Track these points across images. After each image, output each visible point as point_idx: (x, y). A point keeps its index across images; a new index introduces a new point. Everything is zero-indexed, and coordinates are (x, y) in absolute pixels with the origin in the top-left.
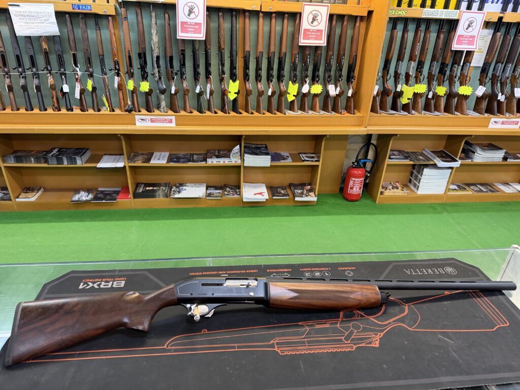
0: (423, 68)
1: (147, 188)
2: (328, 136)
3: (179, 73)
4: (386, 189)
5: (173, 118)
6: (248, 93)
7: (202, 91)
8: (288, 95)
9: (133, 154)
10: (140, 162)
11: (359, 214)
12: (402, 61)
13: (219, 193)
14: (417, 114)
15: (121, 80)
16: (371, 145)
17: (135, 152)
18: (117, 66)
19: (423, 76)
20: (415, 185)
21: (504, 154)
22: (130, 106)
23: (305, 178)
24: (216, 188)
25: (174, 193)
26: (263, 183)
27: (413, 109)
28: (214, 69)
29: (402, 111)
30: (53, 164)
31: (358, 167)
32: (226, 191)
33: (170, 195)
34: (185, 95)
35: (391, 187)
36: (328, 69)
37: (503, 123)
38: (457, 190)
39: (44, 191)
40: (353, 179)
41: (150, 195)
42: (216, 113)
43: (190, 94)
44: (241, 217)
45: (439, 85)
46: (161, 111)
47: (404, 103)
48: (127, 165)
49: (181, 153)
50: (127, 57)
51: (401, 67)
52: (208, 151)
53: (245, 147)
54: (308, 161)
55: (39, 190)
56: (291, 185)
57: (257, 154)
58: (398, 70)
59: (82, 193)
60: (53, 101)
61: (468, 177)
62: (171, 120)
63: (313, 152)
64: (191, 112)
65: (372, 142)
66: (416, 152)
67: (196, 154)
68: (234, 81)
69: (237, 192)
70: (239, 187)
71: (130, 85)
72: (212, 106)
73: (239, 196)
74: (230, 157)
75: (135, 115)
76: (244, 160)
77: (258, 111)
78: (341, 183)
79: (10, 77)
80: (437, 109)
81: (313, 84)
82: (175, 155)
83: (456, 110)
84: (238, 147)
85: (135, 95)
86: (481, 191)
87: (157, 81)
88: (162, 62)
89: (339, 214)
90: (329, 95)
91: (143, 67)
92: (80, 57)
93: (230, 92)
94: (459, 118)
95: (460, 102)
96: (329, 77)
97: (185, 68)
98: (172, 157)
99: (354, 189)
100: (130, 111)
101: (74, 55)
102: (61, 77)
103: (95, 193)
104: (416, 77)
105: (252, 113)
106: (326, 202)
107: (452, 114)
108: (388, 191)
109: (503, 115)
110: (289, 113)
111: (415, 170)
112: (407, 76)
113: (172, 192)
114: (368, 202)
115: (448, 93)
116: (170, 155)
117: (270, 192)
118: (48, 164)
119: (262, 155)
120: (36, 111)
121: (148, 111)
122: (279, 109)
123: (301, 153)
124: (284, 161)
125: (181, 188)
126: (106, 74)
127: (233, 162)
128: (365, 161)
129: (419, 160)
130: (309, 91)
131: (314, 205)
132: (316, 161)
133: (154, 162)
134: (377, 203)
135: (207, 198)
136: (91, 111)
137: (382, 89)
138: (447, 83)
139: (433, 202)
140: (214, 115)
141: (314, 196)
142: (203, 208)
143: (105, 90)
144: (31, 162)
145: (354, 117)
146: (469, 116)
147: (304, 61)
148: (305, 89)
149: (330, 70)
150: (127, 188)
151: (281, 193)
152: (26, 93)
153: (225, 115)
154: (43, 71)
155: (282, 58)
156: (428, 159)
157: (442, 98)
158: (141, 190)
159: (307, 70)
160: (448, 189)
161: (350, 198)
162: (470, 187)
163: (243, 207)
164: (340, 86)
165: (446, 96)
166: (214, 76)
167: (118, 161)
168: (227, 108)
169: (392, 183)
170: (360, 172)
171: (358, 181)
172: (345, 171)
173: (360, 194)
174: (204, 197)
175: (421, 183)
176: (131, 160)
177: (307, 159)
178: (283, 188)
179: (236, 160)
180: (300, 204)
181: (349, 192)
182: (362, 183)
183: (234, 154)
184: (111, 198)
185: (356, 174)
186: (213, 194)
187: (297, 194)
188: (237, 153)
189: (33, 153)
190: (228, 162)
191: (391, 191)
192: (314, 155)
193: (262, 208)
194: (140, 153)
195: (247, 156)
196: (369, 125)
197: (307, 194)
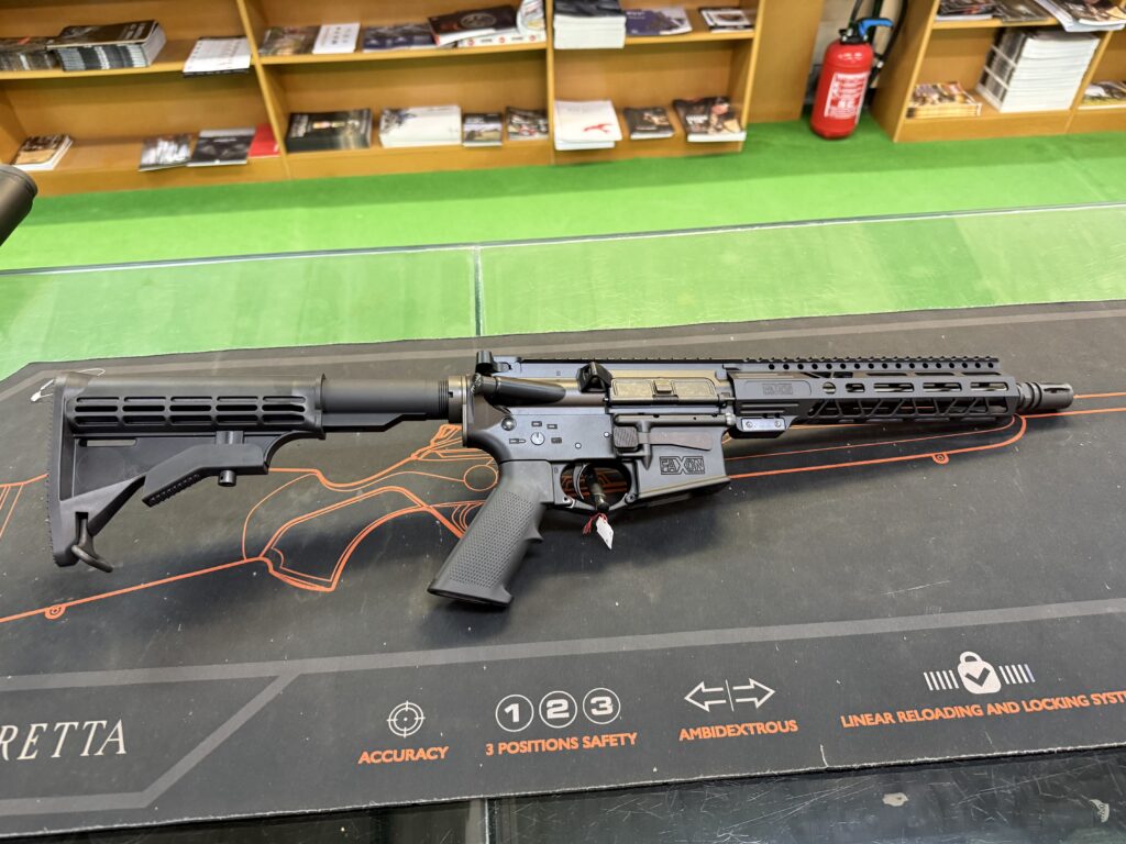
1: (317, 126)
4: (924, 101)
9: (269, 33)
10: (287, 52)
11: (852, 170)
13: (495, 130)
17: (273, 28)
20: (996, 90)
23: (714, 80)
24: (487, 118)
26: (605, 99)
30: (76, 70)
31: (856, 41)
32: (511, 123)
35: (935, 97)
38: (1103, 99)
39: (73, 146)
40: (841, 76)
41: (324, 141)
44: (555, 191)
48: (259, 63)
49: (385, 24)
54: (724, 27)
55: (59, 142)
56: (677, 104)
57: (588, 14)
59: (164, 146)
63: (736, 3)
69: (539, 127)
70: (543, 113)
73: (545, 137)
74: (515, 26)
76: (553, 30)
78: (807, 95)
82: (372, 29)
89: (801, 172)
98: (368, 35)
99: (842, 104)
103: (194, 143)
106: (767, 145)
108: (928, 106)
111: (1002, 47)
114: (868, 138)
116: (362, 31)
117: (622, 117)
118: (64, 70)
119: (605, 15)
123: (706, 9)
124: (667, 32)
127: (527, 40)
128: (874, 23)
129: (1020, 14)
131: (736, 153)
132: (746, 27)
133: (322, 50)
134: (896, 140)
135: (467, 144)
139: (1037, 132)
141: (736, 127)
142: (457, 172)
144: (20, 66)
150: (270, 126)
151: (652, 124)
156: (1041, 13)
158: (301, 131)
160: (1081, 98)
161: (829, 130)
163: (558, 165)
167: (233, 54)
169: (939, 85)
170: (858, 55)
171: (852, 82)
172: (819, 57)
173: (854, 118)
174: (458, 142)
175: (1012, 83)
176: (266, 48)
177: (721, 23)
178: (658, 111)
179: (534, 33)
180: (701, 152)
181: (826, 114)
182: (864, 89)
183: (527, 14)
184: (233, 153)
185: (849, 62)
186: (480, 135)
187: (693, 128)
188: (534, 11)
189: (23, 42)
190: (514, 39)
191: (937, 106)
192: (739, 12)
193: (605, 166)
194: (286, 29)
195: (562, 22)
197: (720, 126)
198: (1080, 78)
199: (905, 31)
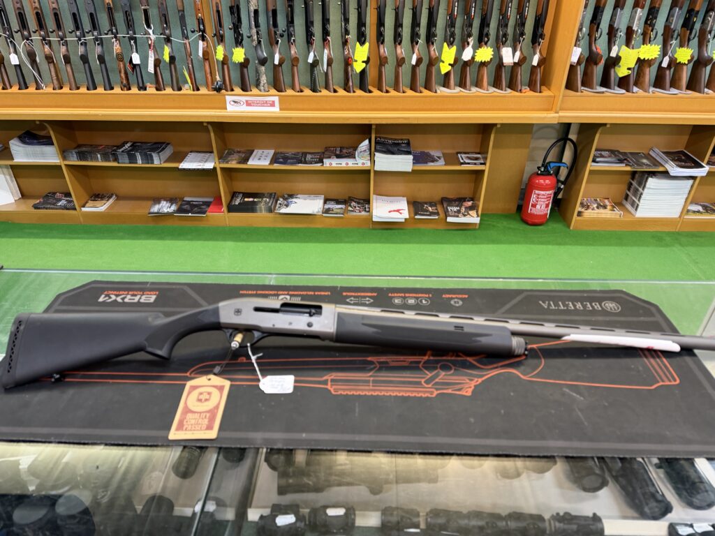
0: (656, 18)
1: (246, 200)
2: (498, 126)
3: (286, 34)
4: (588, 207)
5: (276, 99)
6: (383, 61)
7: (317, 60)
8: (441, 64)
9: (226, 152)
10: (234, 162)
11: (542, 243)
12: (622, 9)
13: (342, 208)
14: (641, 92)
15: (207, 46)
16: (568, 142)
17: (229, 149)
18: (202, 27)
19: (654, 31)
20: (633, 204)
22: (219, 83)
23: (465, 189)
24: (338, 202)
25: (279, 207)
26: (403, 196)
27: (636, 84)
28: (335, 26)
29: (619, 89)
30: (124, 163)
31: (546, 173)
32: (350, 206)
33: (275, 209)
34: (293, 65)
35: (595, 206)
36: (503, 23)
38: (702, 213)
39: (116, 200)
40: (537, 192)
41: (250, 208)
42: (335, 91)
43: (301, 65)
44: (369, 242)
45: (681, 46)
46: (260, 90)
47: (621, 75)
48: (219, 166)
49: (290, 151)
50: (215, 12)
51: (620, 18)
52: (327, 149)
53: (377, 142)
54: (469, 164)
55: (110, 197)
56: (446, 201)
57: (393, 153)
58: (615, 22)
59: (164, 203)
60: (121, 76)
62: (274, 102)
63: (478, 151)
64: (302, 91)
65: (570, 136)
66: (640, 153)
67: (309, 153)
68: (362, 43)
69: (365, 208)
70: (368, 201)
71: (220, 53)
72: (331, 81)
73: (368, 214)
74: (355, 158)
75: (225, 95)
76: (374, 161)
77: (396, 88)
78: (520, 199)
79: (66, 44)
80: (674, 83)
81: (480, 47)
82: (281, 153)
83: (708, 86)
84: (367, 142)
85: (225, 67)
87: (256, 47)
88: (262, 19)
89: (511, 243)
90: (503, 63)
91: (237, 26)
92: (154, 13)
93: (356, 61)
94: (711, 98)
96: (505, 35)
97: (293, 26)
98: (279, 156)
99: (538, 207)
100: (218, 90)
101: (146, 12)
102: (130, 42)
103: (179, 203)
104: (644, 34)
105: (387, 92)
106: (494, 226)
107: (700, 92)
108: (590, 211)
110: (442, 91)
111: (635, 181)
112: (630, 32)
113: (278, 205)
114: (557, 226)
115: (695, 58)
116: (275, 154)
117: (412, 209)
118: (118, 163)
119: (401, 154)
120: (100, 90)
121: (243, 90)
122: (428, 86)
123: (460, 153)
124: (432, 164)
125: (290, 200)
126: (187, 38)
127: (360, 165)
128: (558, 165)
129: (644, 164)
130: (473, 58)
131: (475, 229)
132: (481, 164)
133: (253, 163)
134: (571, 228)
135: (325, 215)
136: (169, 91)
137: (587, 55)
138: (695, 42)
139: (659, 229)
140: (333, 94)
141: (475, 215)
142: (318, 228)
143: (187, 60)
144: (97, 159)
145: (538, 97)
147: (467, 12)
148: (467, 55)
149: (506, 26)
150: (220, 199)
151: (427, 211)
152: (87, 65)
153: (349, 94)
154: (107, 34)
155: (433, 8)
156: (658, 164)
157: (685, 67)
158: (237, 202)
159: (471, 25)
160: (685, 211)
161: (530, 220)
163: (374, 229)
164: (521, 50)
165: (692, 64)
166: (334, 37)
167: (206, 161)
168: (351, 84)
169: (598, 200)
170: (547, 182)
171: (544, 195)
173: (546, 215)
174: (321, 213)
175: (641, 201)
176: (223, 159)
178: (431, 204)
179: (365, 162)
180: (456, 228)
181: (529, 212)
182: (551, 199)
183: (361, 152)
184: (199, 210)
185: (542, 185)
186: (333, 210)
187: (450, 213)
188: (365, 151)
189: (101, 148)
190: (353, 164)
191: (596, 211)
192: (479, 156)
193: (400, 231)
194: (236, 150)
195: (379, 157)
196: (562, 109)
198: (684, 200)
199: (576, 170)
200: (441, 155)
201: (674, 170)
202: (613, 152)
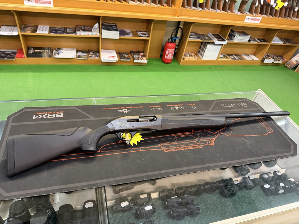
1: (36, 51)
2: (155, 21)
4: (186, 56)
9: (23, 26)
10: (29, 32)
11: (171, 71)
13: (86, 55)
14: (207, 10)
16: (180, 29)
17: (24, 25)
20: (201, 55)
21: (249, 38)
23: (140, 47)
24: (83, 52)
25: (55, 55)
26: (114, 50)
27: (205, 7)
29: (199, 8)
31: (172, 42)
32: (90, 54)
33: (52, 56)
35: (188, 55)
37: (252, 20)
38: (223, 58)
40: (169, 50)
41: (39, 55)
44: (101, 72)
47: (200, 2)
48: (20, 34)
49: (58, 27)
52: (77, 26)
53: (102, 25)
54: (142, 36)
56: (131, 52)
57: (110, 30)
61: (229, 50)
62: (50, 2)
63: (145, 31)
65: (180, 26)
66: (203, 35)
67: (68, 28)
69: (97, 55)
70: (98, 52)
73: (99, 58)
74: (92, 31)
76: (101, 33)
78: (161, 52)
80: (218, 8)
82: (53, 28)
83: (229, 10)
84: (97, 24)
86: (235, 59)
89: (160, 71)
94: (230, 14)
95: (231, 4)
98: (52, 29)
99: (169, 56)
105: (107, 1)
106: (152, 64)
107: (226, 12)
108: (187, 57)
109: (252, 14)
110: (132, 3)
111: (203, 45)
113: (54, 54)
114: (174, 64)
116: (50, 28)
117: (118, 54)
119: (114, 31)
123: (138, 31)
124: (127, 36)
125: (59, 51)
127: (94, 35)
128: (176, 38)
129: (206, 39)
131: (145, 65)
132: (148, 37)
133: (39, 32)
134: (180, 64)
135: (78, 58)
139: (210, 64)
141: (145, 59)
142: (75, 65)
145: (171, 9)
146: (235, 14)
150: (22, 50)
151: (125, 57)
153: (89, 1)
156: (210, 39)
158: (31, 52)
160: (218, 57)
161: (166, 61)
162: (229, 56)
163: (102, 65)
167: (13, 31)
169: (189, 53)
170: (172, 45)
171: (171, 51)
172: (164, 44)
173: (171, 59)
174: (76, 58)
175: (205, 53)
176: (22, 30)
177: (142, 35)
178: (127, 54)
179: (97, 33)
180: (137, 65)
181: (165, 58)
182: (174, 53)
183: (95, 29)
184: (11, 56)
185: (170, 47)
186: (81, 56)
187: (135, 58)
188: (97, 28)
190: (91, 34)
191: (189, 58)
192: (146, 33)
193: (114, 66)
194: (28, 25)
195: (104, 31)
196: (180, 15)
197: (142, 58)
198: (218, 53)
199: (182, 41)
200: (130, 32)
201: (216, 42)
202: (196, 34)
